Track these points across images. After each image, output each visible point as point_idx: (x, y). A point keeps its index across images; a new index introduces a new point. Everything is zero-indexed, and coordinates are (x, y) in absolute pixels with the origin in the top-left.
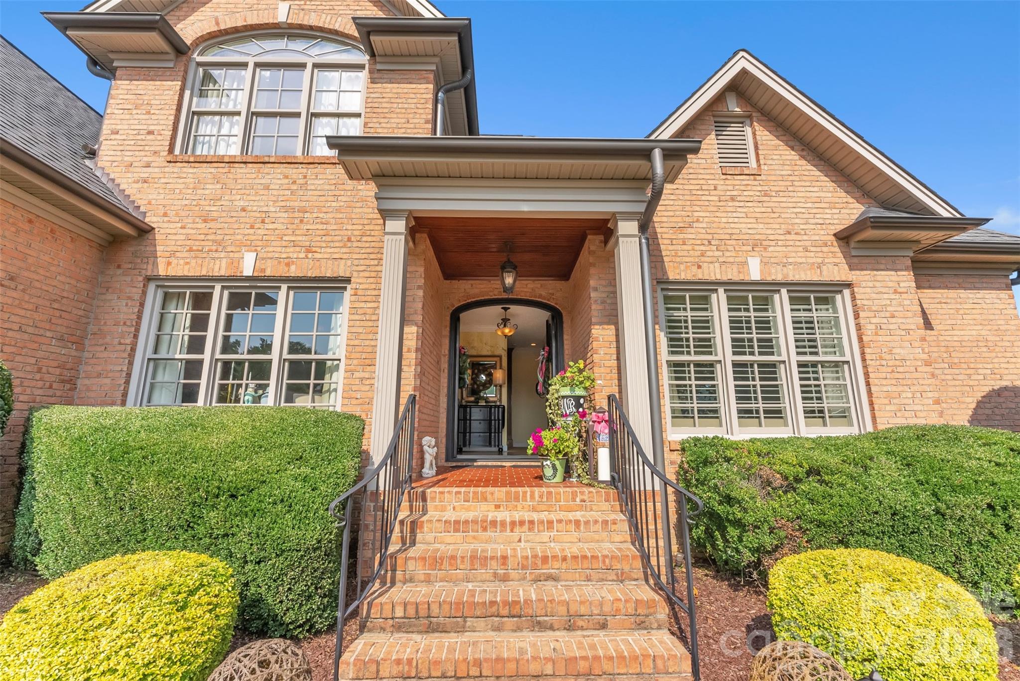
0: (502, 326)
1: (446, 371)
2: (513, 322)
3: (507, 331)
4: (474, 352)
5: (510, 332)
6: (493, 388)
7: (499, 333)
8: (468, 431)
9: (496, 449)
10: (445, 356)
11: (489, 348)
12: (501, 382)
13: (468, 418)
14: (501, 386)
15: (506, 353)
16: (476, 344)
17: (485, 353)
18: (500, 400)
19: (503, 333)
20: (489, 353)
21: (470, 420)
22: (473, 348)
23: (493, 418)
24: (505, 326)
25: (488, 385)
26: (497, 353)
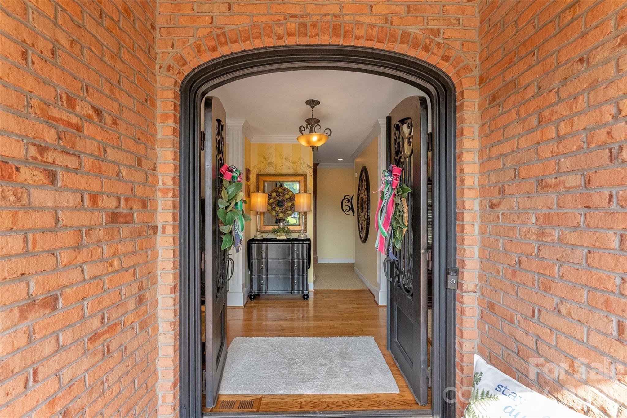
0: (308, 130)
1: (169, 230)
2: (324, 125)
3: (315, 138)
4: (272, 171)
5: (319, 140)
6: (296, 215)
7: (303, 142)
8: (264, 273)
9: (300, 296)
10: (165, 192)
11: (290, 164)
12: (305, 210)
13: (264, 256)
14: (305, 213)
15: (311, 171)
16: (273, 160)
17: (285, 171)
18: (305, 230)
19: (308, 142)
20: (291, 171)
21: (267, 260)
22: (271, 163)
23: (295, 257)
24: (311, 131)
25: (289, 212)
26: (300, 171)
